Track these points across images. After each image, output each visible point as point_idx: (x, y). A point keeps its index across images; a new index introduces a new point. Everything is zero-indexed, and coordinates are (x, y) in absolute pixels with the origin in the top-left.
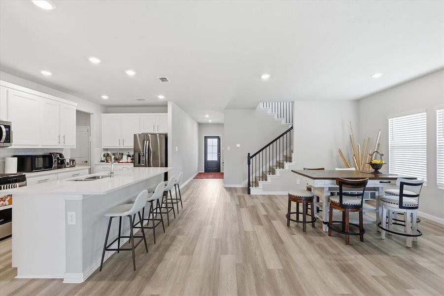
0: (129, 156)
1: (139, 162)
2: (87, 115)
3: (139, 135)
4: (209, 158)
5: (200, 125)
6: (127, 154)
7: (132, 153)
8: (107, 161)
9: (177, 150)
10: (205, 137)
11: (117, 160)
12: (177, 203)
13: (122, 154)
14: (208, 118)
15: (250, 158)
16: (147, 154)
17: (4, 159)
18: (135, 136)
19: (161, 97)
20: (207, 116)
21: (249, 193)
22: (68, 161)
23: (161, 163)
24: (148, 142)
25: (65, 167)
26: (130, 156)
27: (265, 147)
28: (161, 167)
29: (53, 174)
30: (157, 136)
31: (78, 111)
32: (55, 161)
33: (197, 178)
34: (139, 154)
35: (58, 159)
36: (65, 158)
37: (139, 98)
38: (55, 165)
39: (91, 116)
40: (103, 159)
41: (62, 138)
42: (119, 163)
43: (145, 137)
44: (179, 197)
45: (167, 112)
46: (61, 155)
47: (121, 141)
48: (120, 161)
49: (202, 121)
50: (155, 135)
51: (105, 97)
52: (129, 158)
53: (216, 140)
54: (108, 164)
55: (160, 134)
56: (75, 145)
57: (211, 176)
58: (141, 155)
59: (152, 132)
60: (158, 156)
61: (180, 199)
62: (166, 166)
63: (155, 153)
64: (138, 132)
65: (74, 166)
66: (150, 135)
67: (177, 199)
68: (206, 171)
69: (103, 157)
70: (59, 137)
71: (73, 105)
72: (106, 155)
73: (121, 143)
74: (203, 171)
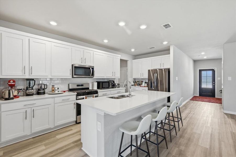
1: (151, 87)
2: (126, 61)
3: (152, 70)
4: (204, 86)
6: (145, 81)
7: (147, 81)
8: (135, 86)
9: (177, 80)
10: (200, 70)
11: (140, 85)
12: (178, 122)
13: (143, 82)
14: (203, 55)
16: (156, 82)
17: (93, 83)
18: (149, 71)
19: (165, 43)
20: (203, 53)
22: (116, 85)
23: (165, 88)
24: (156, 74)
25: (115, 87)
26: (146, 83)
28: (165, 91)
29: (109, 91)
30: (163, 70)
31: (121, 60)
32: (111, 85)
33: (193, 100)
34: (151, 82)
35: (112, 83)
36: (115, 83)
37: (151, 47)
38: (111, 86)
39: (128, 61)
40: (133, 84)
41: (114, 73)
42: (140, 86)
43: (155, 71)
44: (179, 117)
45: (170, 54)
46: (114, 82)
47: (142, 74)
48: (141, 86)
49: (197, 58)
50: (162, 70)
51: (133, 50)
52: (146, 84)
53: (211, 72)
54: (135, 87)
55: (165, 69)
56: (120, 76)
57: (206, 100)
58: (152, 82)
61: (181, 119)
63: (161, 81)
64: (150, 69)
65: (119, 87)
66: (158, 70)
67: (178, 118)
68: (200, 95)
69: (133, 83)
70: (113, 73)
71: (119, 57)
72: (135, 82)
73: (142, 75)
74: (198, 95)
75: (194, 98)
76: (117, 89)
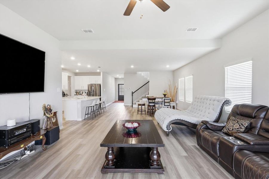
0: (86, 93)
1: (90, 95)
2: (70, 77)
4: (120, 94)
5: (116, 79)
7: (87, 92)
8: (77, 95)
9: (104, 90)
10: (118, 84)
13: (83, 92)
15: (133, 93)
16: (93, 92)
19: (98, 71)
20: (118, 75)
21: (132, 107)
22: (66, 94)
24: (93, 87)
27: (139, 89)
28: (98, 96)
34: (90, 92)
40: (75, 94)
42: (82, 95)
43: (92, 85)
45: (100, 75)
46: (64, 92)
49: (116, 77)
50: (96, 84)
55: (98, 84)
56: (68, 89)
59: (95, 83)
60: (97, 93)
62: (100, 96)
63: (96, 92)
64: (89, 84)
65: (67, 96)
66: (94, 85)
71: (67, 74)
72: (77, 93)
73: (82, 87)
74: (118, 100)
75: (115, 102)
76: (65, 97)
